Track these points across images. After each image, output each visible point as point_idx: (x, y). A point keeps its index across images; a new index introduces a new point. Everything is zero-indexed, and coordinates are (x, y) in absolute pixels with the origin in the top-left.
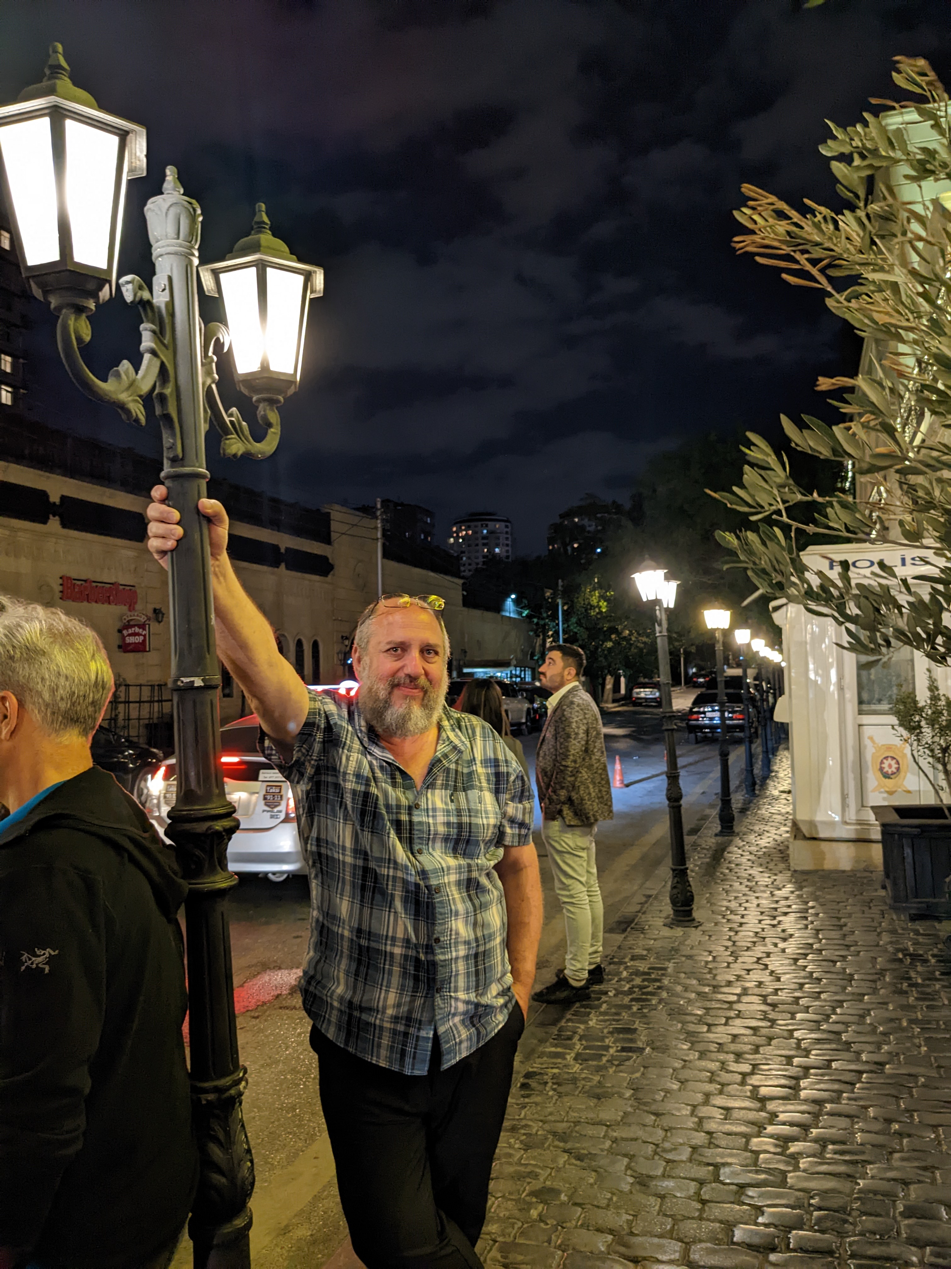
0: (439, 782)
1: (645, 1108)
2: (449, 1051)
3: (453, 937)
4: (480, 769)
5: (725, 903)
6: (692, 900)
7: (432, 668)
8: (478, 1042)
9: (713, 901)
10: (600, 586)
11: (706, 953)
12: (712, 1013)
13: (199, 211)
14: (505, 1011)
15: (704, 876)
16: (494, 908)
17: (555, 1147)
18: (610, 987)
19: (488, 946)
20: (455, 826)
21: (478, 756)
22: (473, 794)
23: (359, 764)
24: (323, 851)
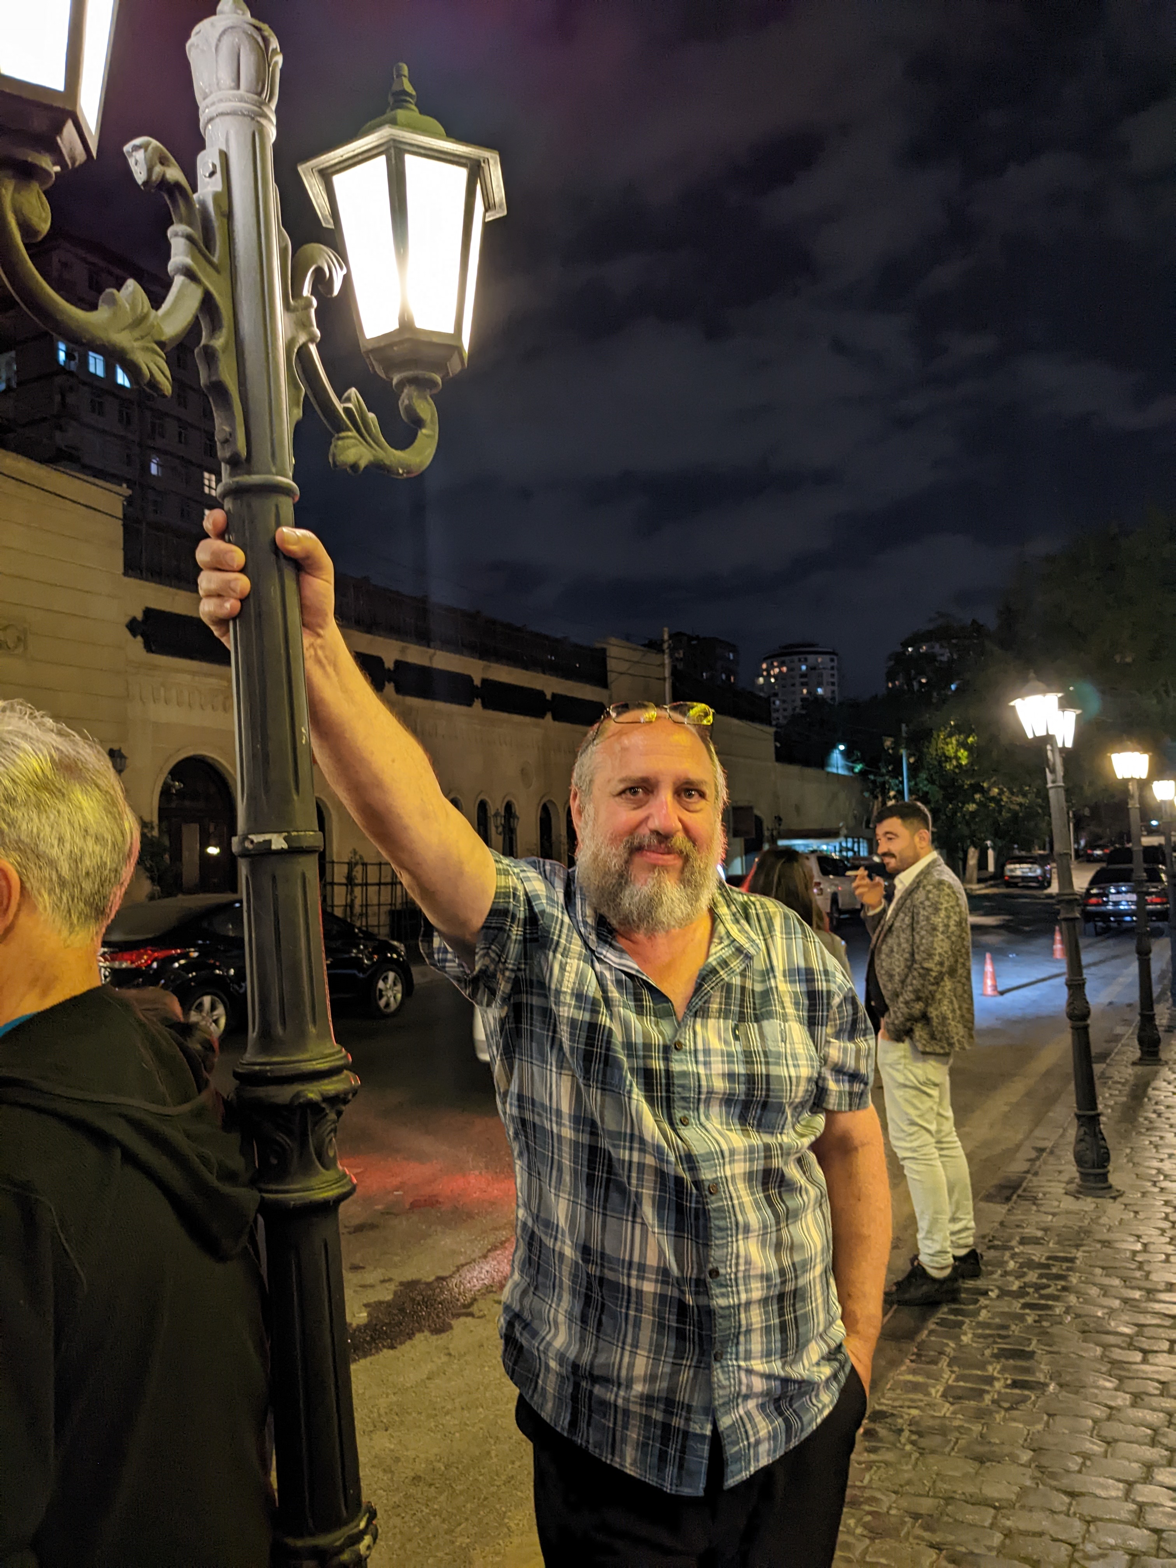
0: (714, 1006)
1: (1054, 1483)
2: (738, 1457)
3: (742, 1268)
4: (783, 987)
5: (1156, 1164)
6: (1108, 1160)
7: (695, 820)
8: (788, 1440)
9: (1136, 1160)
10: (958, 729)
11: (1132, 1239)
12: (1148, 1332)
13: (275, 44)
14: (835, 1386)
15: (1120, 1122)
16: (810, 1217)
17: (917, 1537)
18: (991, 1282)
19: (801, 1282)
20: (742, 1079)
21: (779, 965)
22: (771, 1026)
23: (581, 978)
24: (528, 1116)
